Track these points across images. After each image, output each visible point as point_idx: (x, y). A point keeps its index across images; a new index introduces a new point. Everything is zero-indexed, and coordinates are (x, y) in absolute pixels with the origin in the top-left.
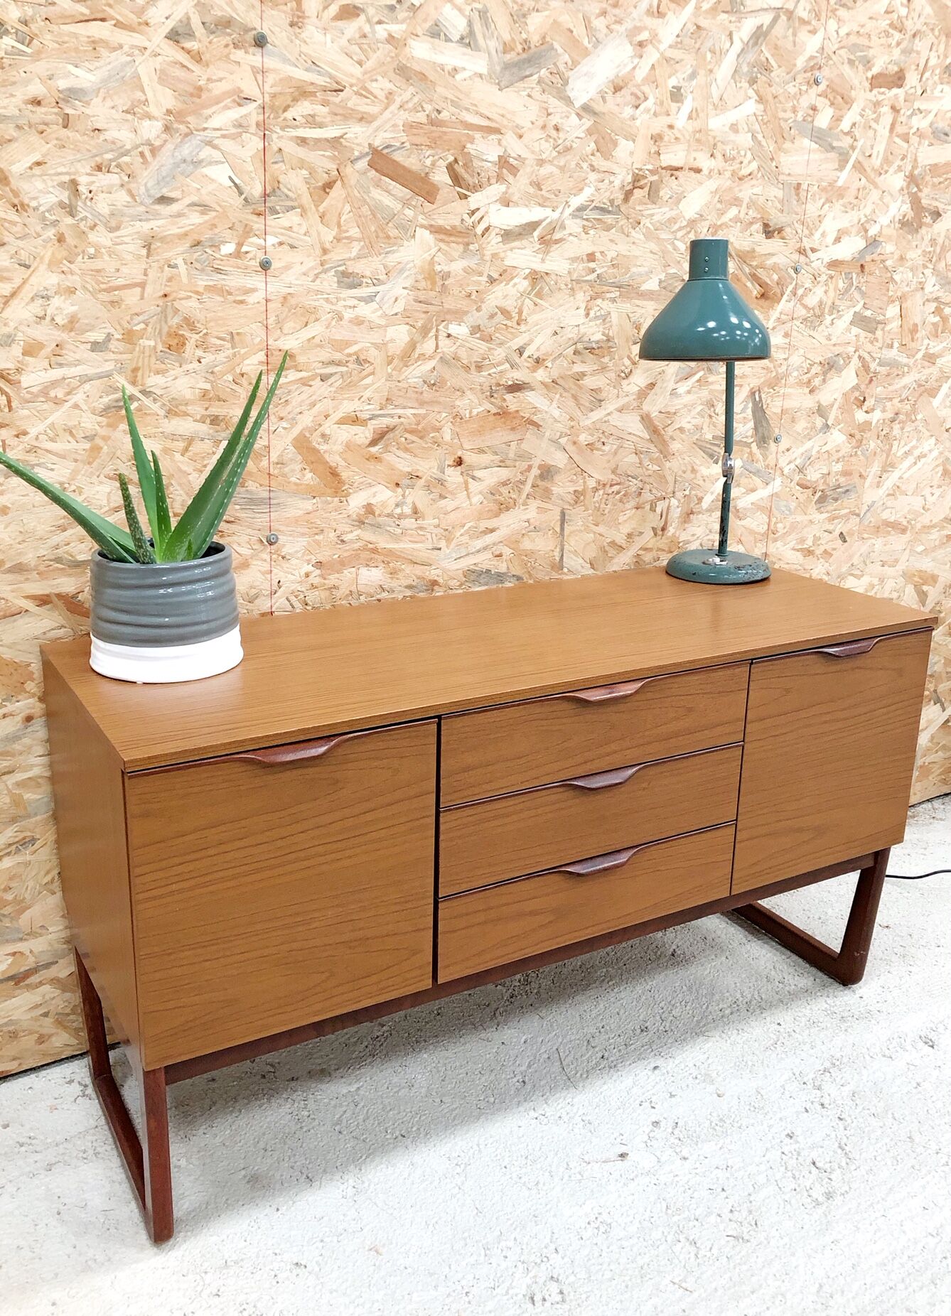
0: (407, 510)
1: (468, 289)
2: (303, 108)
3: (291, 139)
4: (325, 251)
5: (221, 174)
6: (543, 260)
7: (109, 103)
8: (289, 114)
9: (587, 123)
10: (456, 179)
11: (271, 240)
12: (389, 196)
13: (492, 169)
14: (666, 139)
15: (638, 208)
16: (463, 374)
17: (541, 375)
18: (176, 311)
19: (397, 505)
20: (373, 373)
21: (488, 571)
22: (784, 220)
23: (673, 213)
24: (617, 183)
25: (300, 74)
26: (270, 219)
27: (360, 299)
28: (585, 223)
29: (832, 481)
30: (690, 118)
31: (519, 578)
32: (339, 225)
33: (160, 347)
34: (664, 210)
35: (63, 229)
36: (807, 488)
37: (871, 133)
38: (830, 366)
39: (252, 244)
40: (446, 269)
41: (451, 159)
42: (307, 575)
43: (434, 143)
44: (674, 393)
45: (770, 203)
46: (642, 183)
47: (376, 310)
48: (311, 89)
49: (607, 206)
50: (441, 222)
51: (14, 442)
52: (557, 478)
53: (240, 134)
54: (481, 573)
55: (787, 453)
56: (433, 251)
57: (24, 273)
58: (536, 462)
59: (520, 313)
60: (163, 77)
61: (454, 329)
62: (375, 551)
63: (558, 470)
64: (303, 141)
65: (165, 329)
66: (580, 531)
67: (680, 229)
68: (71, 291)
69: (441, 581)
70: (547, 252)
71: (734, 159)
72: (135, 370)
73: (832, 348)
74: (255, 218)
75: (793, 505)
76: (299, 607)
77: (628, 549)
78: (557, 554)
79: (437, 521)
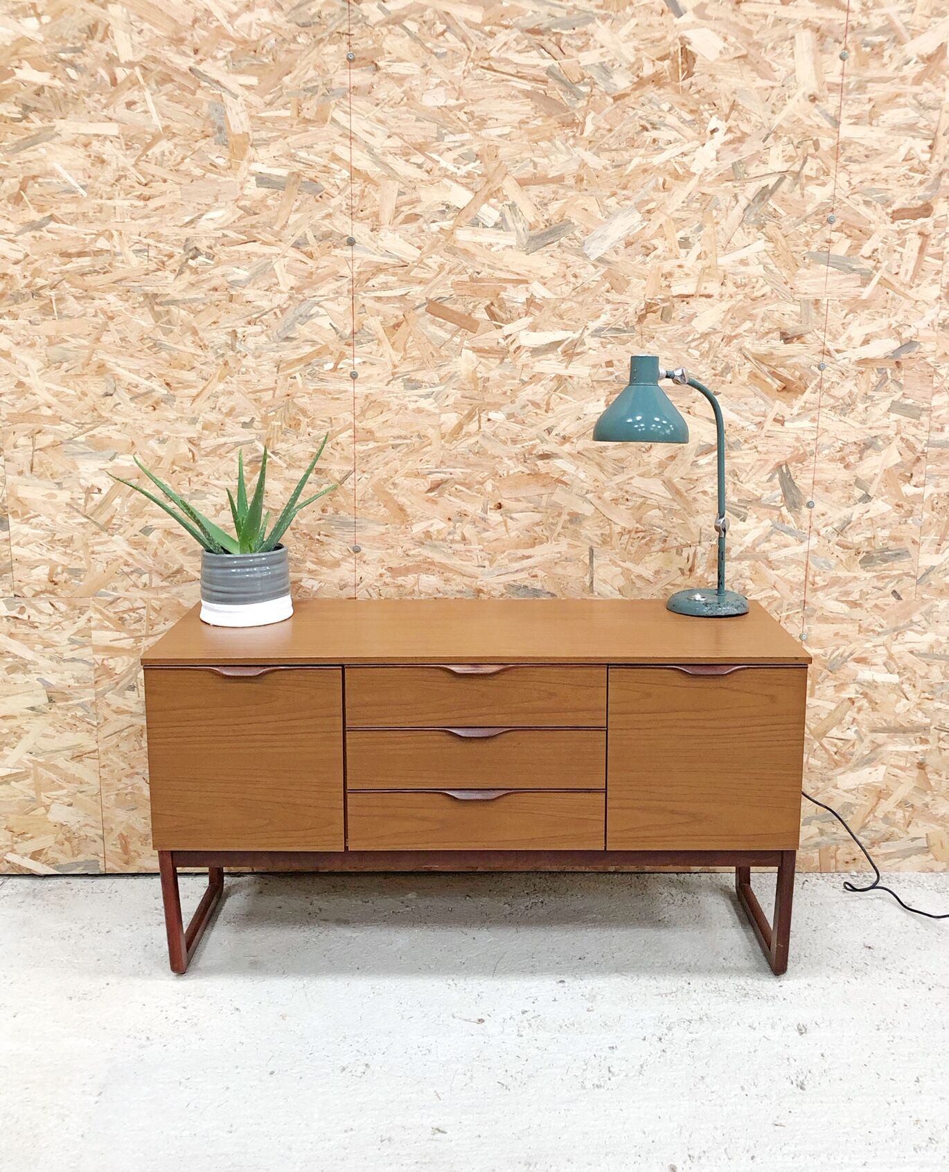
0: (458, 537)
1: (505, 389)
2: (382, 278)
3: (371, 298)
4: (395, 366)
5: (324, 322)
6: (566, 367)
7: (256, 286)
8: (370, 284)
9: (602, 270)
10: (493, 316)
11: (358, 360)
12: (439, 331)
13: (522, 308)
14: (676, 275)
15: (651, 327)
16: (501, 445)
17: (567, 447)
18: (294, 404)
19: (449, 533)
20: (430, 444)
21: (525, 587)
22: (802, 329)
23: (686, 329)
24: (631, 310)
25: (377, 259)
26: (357, 348)
27: (421, 396)
28: (603, 340)
29: (879, 545)
30: (699, 258)
31: (553, 595)
32: (405, 350)
33: (284, 426)
34: (676, 327)
35: (227, 358)
36: (848, 548)
37: (897, 256)
38: (867, 446)
39: (345, 364)
40: (486, 375)
41: (488, 303)
42: (381, 576)
43: (475, 293)
44: (694, 464)
45: (786, 316)
46: (655, 308)
47: (432, 404)
48: (385, 267)
49: (622, 326)
50: (481, 345)
51: (194, 479)
52: (584, 523)
53: (337, 298)
54: (519, 588)
55: (822, 517)
56: (475, 365)
57: (204, 383)
58: (565, 511)
59: (548, 404)
60: (289, 269)
61: (492, 415)
62: (433, 564)
63: (585, 518)
64: (379, 299)
65: (288, 415)
66: (610, 566)
67: (694, 340)
68: (231, 393)
69: (485, 589)
70: (570, 362)
71: (746, 285)
72: (268, 439)
73: (868, 431)
74: (347, 347)
75: (833, 562)
76: (375, 596)
77: (656, 583)
78: (587, 580)
79: (481, 547)
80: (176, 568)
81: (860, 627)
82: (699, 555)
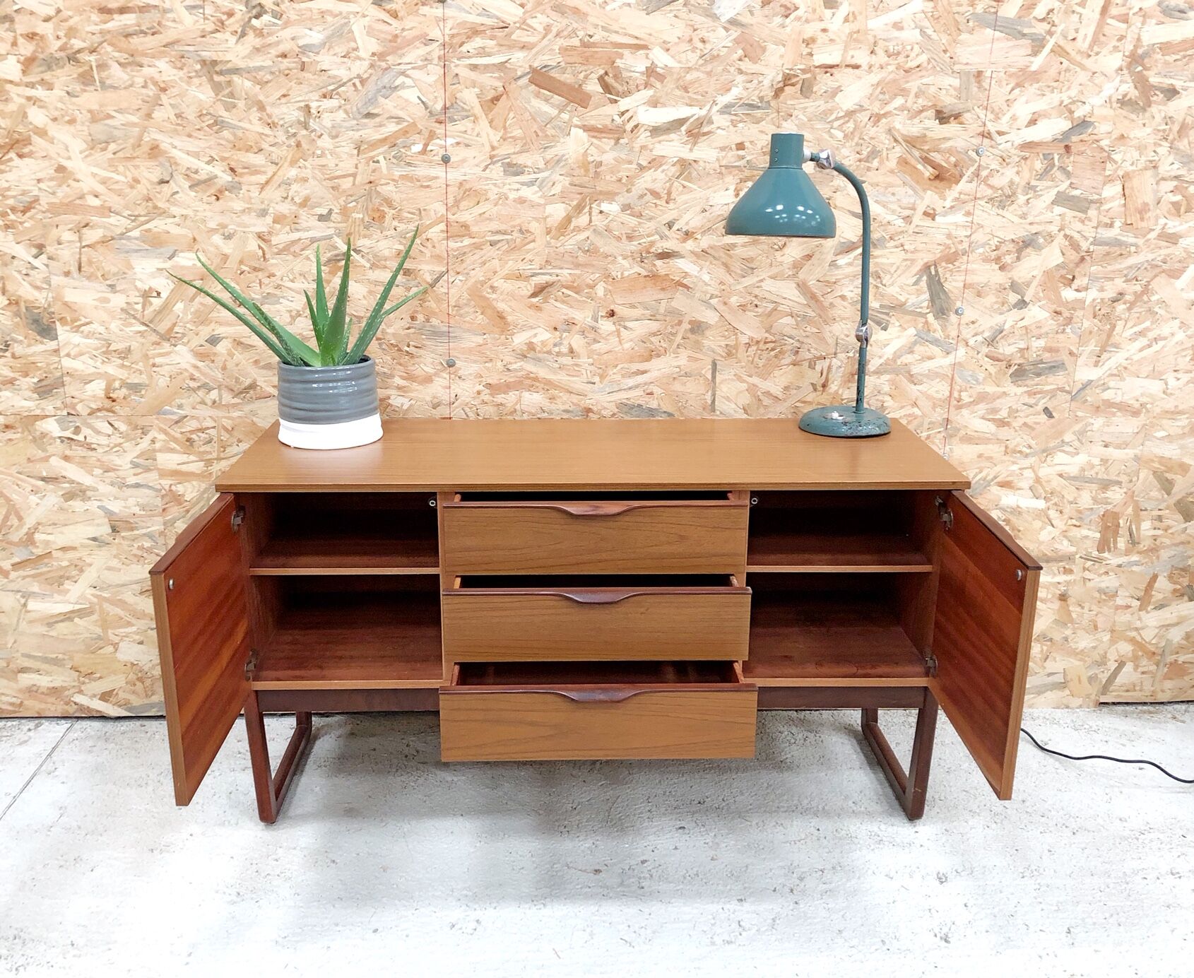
0: (564, 349)
1: (620, 175)
2: (478, 42)
3: (466, 66)
4: (493, 148)
5: (411, 95)
6: (691, 150)
7: (332, 52)
8: (464, 49)
9: (735, 33)
10: (607, 88)
11: (450, 141)
12: (544, 106)
13: (641, 79)
14: (819, 41)
15: (789, 102)
16: (614, 242)
17: (690, 245)
18: (378, 193)
19: (555, 345)
20: (534, 241)
21: (640, 406)
22: (961, 106)
23: (829, 106)
24: (767, 83)
25: (473, 19)
26: (449, 126)
27: (523, 184)
28: (734, 118)
29: (1033, 356)
30: (846, 20)
31: (670, 415)
32: (505, 128)
33: (367, 219)
34: (817, 103)
35: (299, 138)
36: (998, 360)
37: (1075, 18)
38: (1026, 244)
39: (437, 145)
40: (599, 159)
41: (602, 72)
42: (479, 393)
43: (587, 60)
44: (833, 264)
45: (944, 92)
46: (794, 80)
47: (536, 192)
48: (482, 28)
49: (756, 101)
50: (593, 122)
51: (266, 281)
52: (708, 333)
53: (426, 66)
54: (632, 407)
55: (972, 326)
56: (586, 146)
57: (274, 168)
58: (687, 319)
59: (669, 193)
60: (370, 31)
61: (605, 206)
62: (536, 379)
63: (708, 327)
64: (474, 67)
65: (370, 206)
66: (732, 380)
67: (837, 119)
68: (305, 180)
69: (595, 409)
70: (695, 144)
71: (899, 53)
72: (349, 234)
73: (1028, 227)
74: (437, 125)
75: (981, 376)
76: (472, 416)
77: (785, 400)
78: (709, 398)
79: (591, 361)
80: (248, 382)
81: (1006, 447)
82: (834, 369)
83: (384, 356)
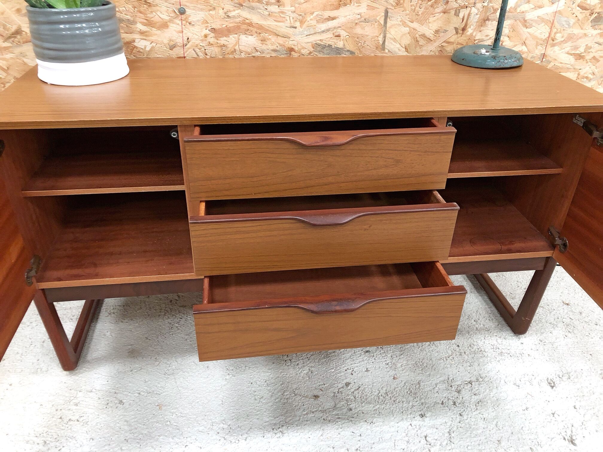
21: (330, 46)
31: (352, 53)
36: (586, 9)
42: (206, 36)
54: (324, 47)
62: (250, 24)
66: (399, 25)
69: (296, 49)
75: (572, 21)
76: (201, 55)
77: (435, 41)
78: (381, 39)
79: (293, 8)
80: (14, 29)
81: (579, 74)
82: (472, 15)
83: (126, 5)
